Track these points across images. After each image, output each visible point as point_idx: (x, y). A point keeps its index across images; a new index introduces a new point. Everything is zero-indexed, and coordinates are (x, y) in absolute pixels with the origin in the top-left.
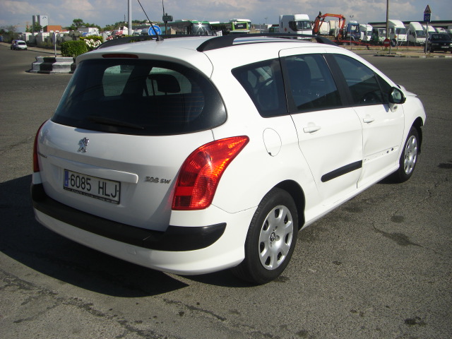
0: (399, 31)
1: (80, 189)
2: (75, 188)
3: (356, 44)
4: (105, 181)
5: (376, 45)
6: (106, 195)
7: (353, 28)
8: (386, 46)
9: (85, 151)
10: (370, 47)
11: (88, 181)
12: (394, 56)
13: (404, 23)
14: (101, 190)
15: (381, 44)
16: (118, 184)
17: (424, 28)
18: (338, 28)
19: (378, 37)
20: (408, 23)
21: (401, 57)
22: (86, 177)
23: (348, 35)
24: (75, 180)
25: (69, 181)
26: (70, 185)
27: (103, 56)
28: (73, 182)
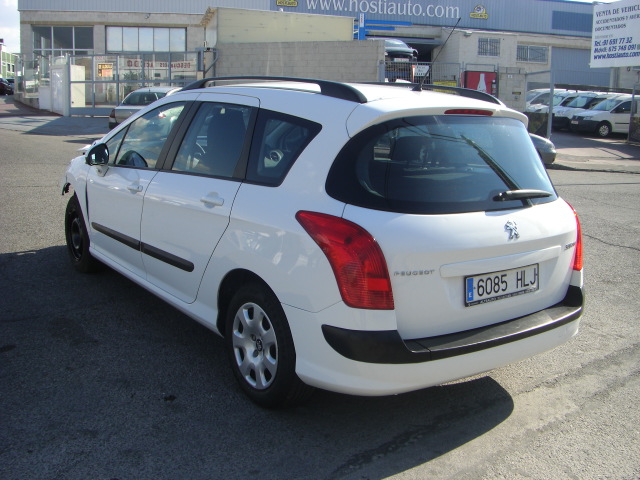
1: (493, 294)
2: (485, 296)
4: (523, 270)
6: (525, 286)
9: (517, 236)
11: (503, 279)
14: (519, 282)
16: (536, 267)
22: (500, 275)
24: (484, 285)
25: (475, 291)
26: (476, 297)
27: (446, 113)
28: (481, 290)
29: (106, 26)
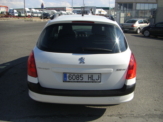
0: (29, 12)
1: (76, 80)
2: (72, 80)
3: (14, 17)
4: (92, 74)
5: (21, 17)
6: (93, 80)
7: (12, 11)
8: (29, 17)
9: (84, 63)
10: (19, 18)
11: (81, 76)
12: (32, 21)
13: (29, 9)
14: (90, 79)
15: (22, 17)
16: (100, 75)
17: (36, 11)
18: (6, 11)
19: (21, 14)
20: (31, 9)
21: (35, 21)
22: (79, 75)
23: (10, 14)
24: (72, 77)
25: (68, 78)
26: (68, 80)
27: (72, 22)
28: (70, 78)
29: (136, 3)
